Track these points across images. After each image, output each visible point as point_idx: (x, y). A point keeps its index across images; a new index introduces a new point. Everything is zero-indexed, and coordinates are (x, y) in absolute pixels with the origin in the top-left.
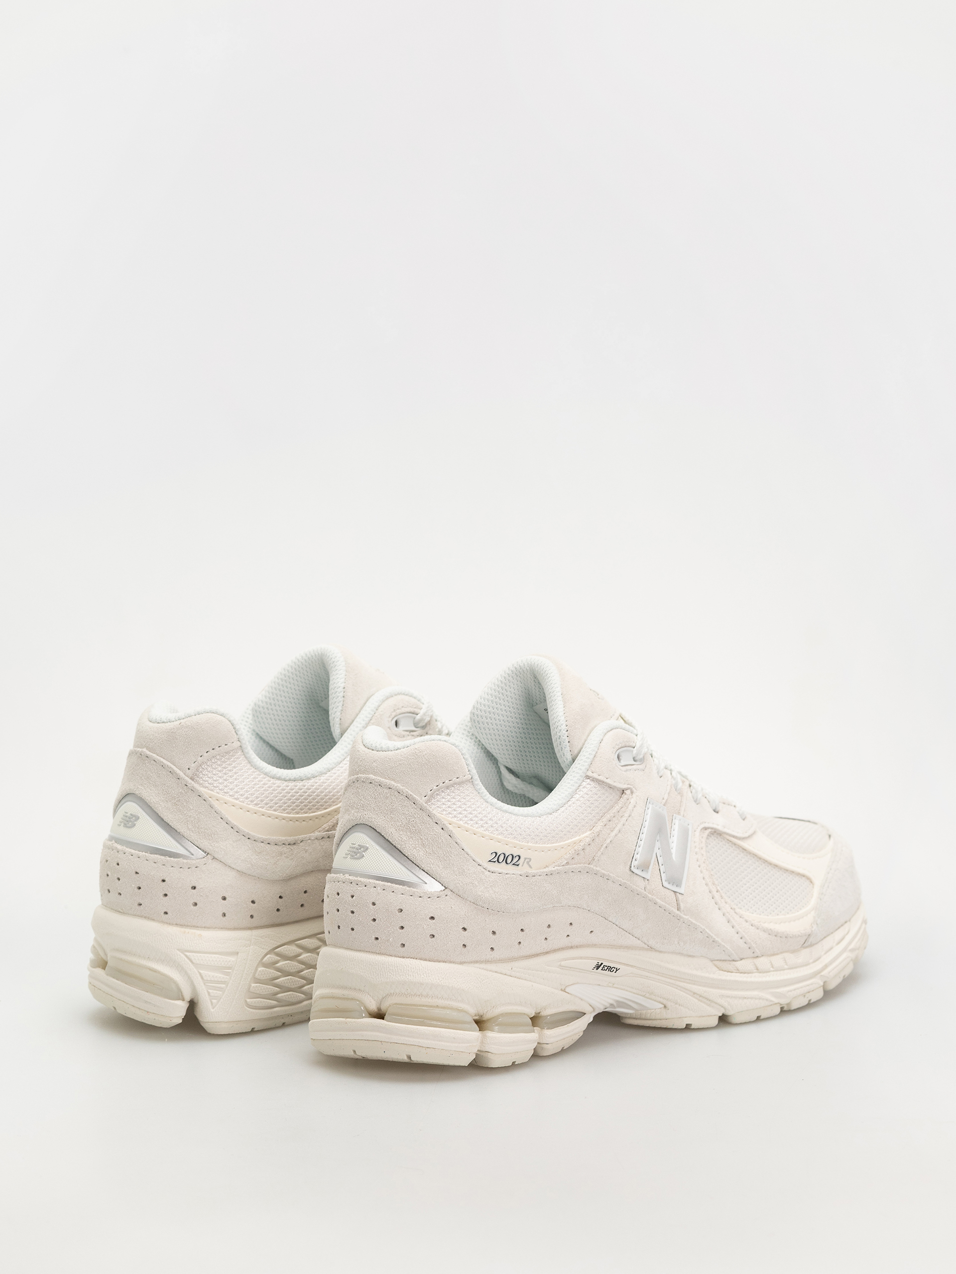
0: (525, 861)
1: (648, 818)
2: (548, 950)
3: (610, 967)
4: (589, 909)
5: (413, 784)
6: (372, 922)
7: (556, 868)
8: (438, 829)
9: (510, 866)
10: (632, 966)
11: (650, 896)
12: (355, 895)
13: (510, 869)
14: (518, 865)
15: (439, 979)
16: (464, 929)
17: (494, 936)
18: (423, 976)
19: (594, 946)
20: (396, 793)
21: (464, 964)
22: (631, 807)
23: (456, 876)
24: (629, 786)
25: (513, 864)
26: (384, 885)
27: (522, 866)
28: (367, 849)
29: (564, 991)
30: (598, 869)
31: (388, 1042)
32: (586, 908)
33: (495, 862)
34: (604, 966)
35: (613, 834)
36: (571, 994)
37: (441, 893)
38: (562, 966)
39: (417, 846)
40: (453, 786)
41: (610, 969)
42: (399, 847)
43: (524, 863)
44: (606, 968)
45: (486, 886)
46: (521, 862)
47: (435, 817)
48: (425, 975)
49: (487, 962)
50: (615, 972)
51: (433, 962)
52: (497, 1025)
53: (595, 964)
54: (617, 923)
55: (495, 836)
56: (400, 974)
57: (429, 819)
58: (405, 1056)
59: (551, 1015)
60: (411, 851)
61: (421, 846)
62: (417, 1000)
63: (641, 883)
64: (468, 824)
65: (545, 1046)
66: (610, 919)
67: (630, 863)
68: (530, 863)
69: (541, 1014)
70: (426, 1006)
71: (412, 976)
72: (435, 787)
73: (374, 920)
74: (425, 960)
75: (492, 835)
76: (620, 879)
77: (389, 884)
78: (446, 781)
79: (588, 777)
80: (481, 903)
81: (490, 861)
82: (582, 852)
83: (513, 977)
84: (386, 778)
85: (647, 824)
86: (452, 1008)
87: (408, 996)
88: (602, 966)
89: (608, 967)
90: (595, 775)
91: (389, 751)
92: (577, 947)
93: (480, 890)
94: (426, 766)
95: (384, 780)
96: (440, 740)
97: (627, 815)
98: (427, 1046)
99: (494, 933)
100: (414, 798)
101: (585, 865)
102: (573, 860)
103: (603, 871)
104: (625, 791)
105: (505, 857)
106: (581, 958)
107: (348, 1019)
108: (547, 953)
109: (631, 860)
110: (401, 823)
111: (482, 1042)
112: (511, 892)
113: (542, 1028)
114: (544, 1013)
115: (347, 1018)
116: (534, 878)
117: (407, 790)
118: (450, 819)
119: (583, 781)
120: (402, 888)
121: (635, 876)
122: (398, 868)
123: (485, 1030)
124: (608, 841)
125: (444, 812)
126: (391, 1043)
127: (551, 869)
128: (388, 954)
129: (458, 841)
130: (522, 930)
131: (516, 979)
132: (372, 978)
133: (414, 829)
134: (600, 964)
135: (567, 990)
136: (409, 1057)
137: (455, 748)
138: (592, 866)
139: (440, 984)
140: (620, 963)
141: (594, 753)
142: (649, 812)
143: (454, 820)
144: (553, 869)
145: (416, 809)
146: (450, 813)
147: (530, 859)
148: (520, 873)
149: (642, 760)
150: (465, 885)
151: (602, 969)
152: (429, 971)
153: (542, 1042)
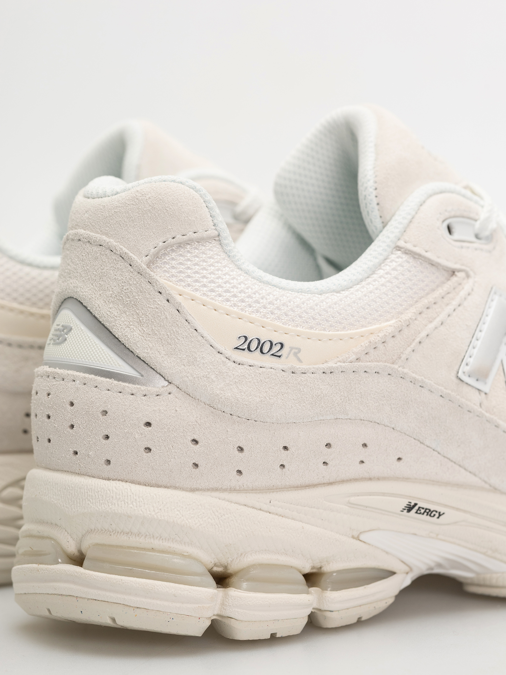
0: (291, 351)
1: (491, 312)
2: (332, 480)
3: (430, 510)
4: (393, 426)
5: (130, 239)
6: (69, 429)
7: (339, 364)
8: (161, 300)
9: (268, 357)
10: (465, 511)
11: (487, 415)
12: (51, 393)
13: (267, 360)
14: (279, 356)
15: (154, 511)
16: (195, 442)
17: (240, 454)
18: (131, 505)
19: (406, 479)
20: (108, 252)
21: (197, 492)
22: (463, 293)
23: (183, 367)
24: (463, 267)
25: (272, 355)
26: (85, 378)
27: (287, 358)
28: (71, 329)
29: (358, 538)
30: (406, 371)
31: (84, 598)
32: (389, 425)
33: (244, 350)
34: (419, 508)
35: (431, 326)
36: (369, 544)
37: (162, 389)
38: (352, 504)
39: (131, 323)
40: (189, 244)
41: (429, 512)
42: (107, 324)
43: (289, 354)
44: (422, 511)
45: (228, 382)
46: (284, 352)
47: (158, 283)
48: (134, 504)
49: (232, 490)
50: (438, 518)
51: (149, 487)
52: (247, 580)
53: (405, 503)
54: (439, 449)
55: (247, 314)
56: (101, 502)
57: (149, 286)
58: (108, 618)
59: (339, 572)
60: (122, 330)
61: (136, 324)
62: (123, 540)
63: (476, 397)
64: (208, 296)
65: (328, 614)
66: (427, 443)
67: (457, 367)
68: (299, 355)
69: (323, 569)
70: (137, 548)
71: (117, 505)
72: (161, 244)
73: (72, 426)
74: (139, 484)
75: (243, 313)
76: (440, 388)
77: (92, 376)
78: (178, 236)
79: (398, 248)
80: (219, 406)
81: (236, 348)
82: (381, 346)
83: (273, 513)
84: (97, 233)
85: (488, 320)
86: (174, 553)
87: (112, 534)
88: (416, 508)
89: (426, 509)
90: (409, 246)
91: (106, 197)
92: (378, 479)
93: (218, 387)
94: (150, 215)
95: (94, 234)
96: (174, 181)
97: (455, 303)
98: (136, 606)
99: (241, 449)
100: (130, 258)
101: (386, 364)
102: (367, 356)
103: (414, 375)
104: (456, 273)
105: (259, 343)
106: (384, 494)
107: (41, 566)
108: (331, 484)
109: (459, 364)
110: (111, 292)
111: (223, 604)
112: (266, 392)
113: (324, 589)
114: (327, 568)
115: (40, 564)
116: (303, 375)
117: (121, 247)
118: (181, 288)
119: (392, 253)
120: (107, 382)
121: (465, 386)
122: (105, 355)
123: (229, 587)
124: (423, 334)
125: (174, 279)
126: (88, 599)
127: (331, 364)
128: (90, 474)
129: (189, 318)
130: (285, 448)
131: (277, 516)
132: (67, 507)
133: (128, 300)
134: (412, 504)
135: (362, 537)
136: (114, 620)
137: (194, 192)
138: (396, 366)
139: (155, 517)
140: (446, 506)
141: (410, 217)
142: (494, 304)
143: (188, 290)
144: (334, 365)
145: (132, 272)
146: (181, 280)
147: (299, 350)
148: (281, 367)
149: (490, 239)
150: (196, 380)
151: (416, 512)
152: (141, 499)
153: (322, 608)
